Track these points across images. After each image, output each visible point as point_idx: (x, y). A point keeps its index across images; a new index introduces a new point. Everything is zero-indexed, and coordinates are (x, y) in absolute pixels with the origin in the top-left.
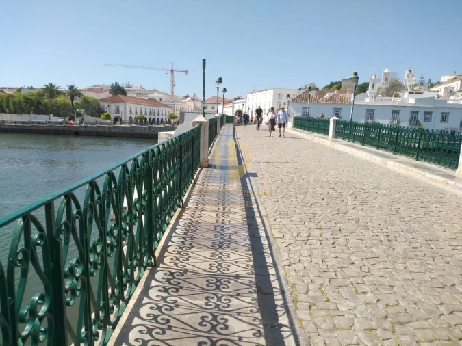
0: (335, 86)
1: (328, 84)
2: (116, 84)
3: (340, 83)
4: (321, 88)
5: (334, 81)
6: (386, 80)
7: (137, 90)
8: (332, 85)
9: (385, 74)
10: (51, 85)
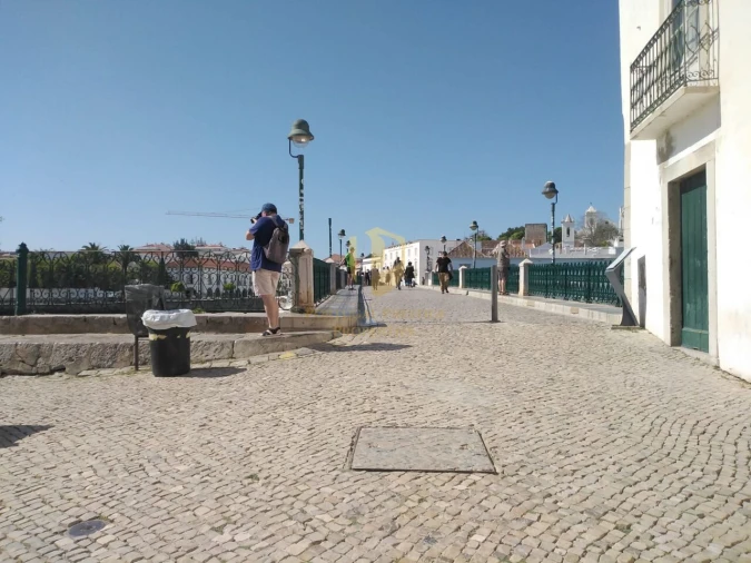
0: (515, 234)
1: (506, 231)
2: (183, 241)
3: (523, 229)
4: (495, 238)
5: (513, 227)
6: (592, 222)
7: (215, 250)
8: (510, 233)
9: (590, 214)
10: (93, 246)
